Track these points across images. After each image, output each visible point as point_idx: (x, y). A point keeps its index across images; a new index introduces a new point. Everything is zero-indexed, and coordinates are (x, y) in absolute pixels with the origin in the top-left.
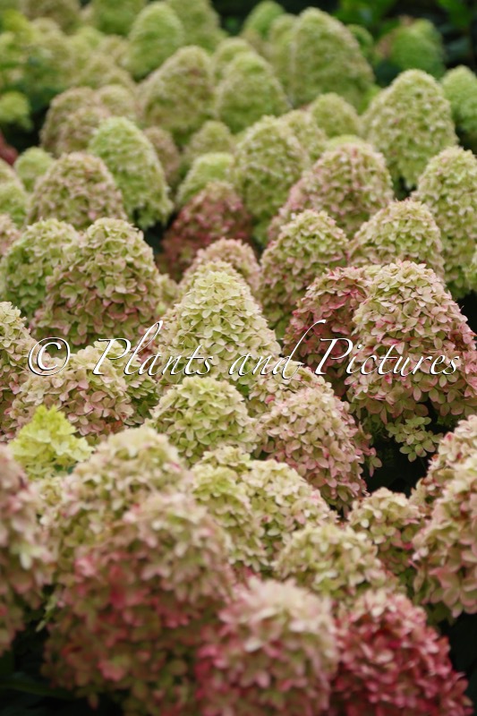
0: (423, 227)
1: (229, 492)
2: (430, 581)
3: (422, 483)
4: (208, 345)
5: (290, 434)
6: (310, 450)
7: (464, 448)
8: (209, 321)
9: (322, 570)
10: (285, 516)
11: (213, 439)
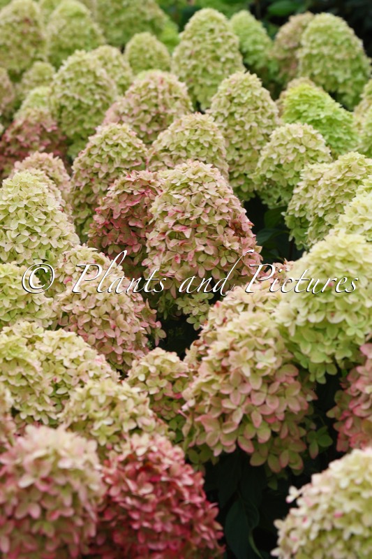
0: (210, 135)
1: (21, 356)
2: (196, 427)
3: (195, 345)
4: (14, 236)
5: (82, 309)
6: (99, 323)
7: (229, 313)
8: (15, 215)
9: (100, 419)
10: (72, 377)
11: (12, 316)
